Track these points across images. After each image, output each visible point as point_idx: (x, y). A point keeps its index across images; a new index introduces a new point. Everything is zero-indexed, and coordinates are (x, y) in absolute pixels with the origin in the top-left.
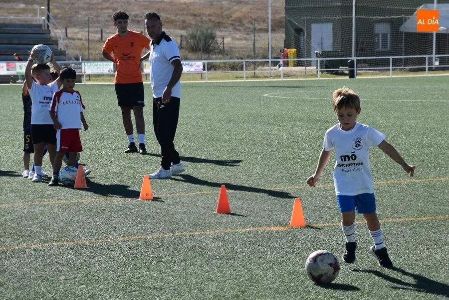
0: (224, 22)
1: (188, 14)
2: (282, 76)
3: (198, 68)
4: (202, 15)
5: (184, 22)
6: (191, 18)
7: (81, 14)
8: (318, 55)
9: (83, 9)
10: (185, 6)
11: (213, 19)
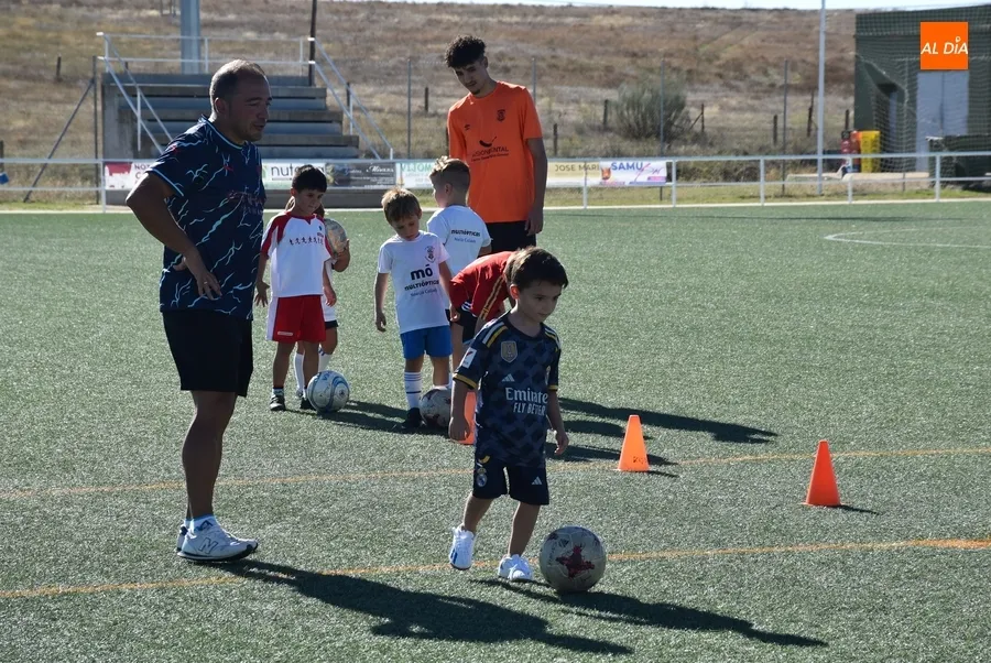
0: (701, 68)
1: (617, 53)
2: (850, 193)
3: (656, 175)
4: (649, 55)
5: (609, 69)
6: (627, 60)
7: (379, 54)
8: (934, 146)
9: (382, 41)
10: (611, 34)
11: (675, 62)
